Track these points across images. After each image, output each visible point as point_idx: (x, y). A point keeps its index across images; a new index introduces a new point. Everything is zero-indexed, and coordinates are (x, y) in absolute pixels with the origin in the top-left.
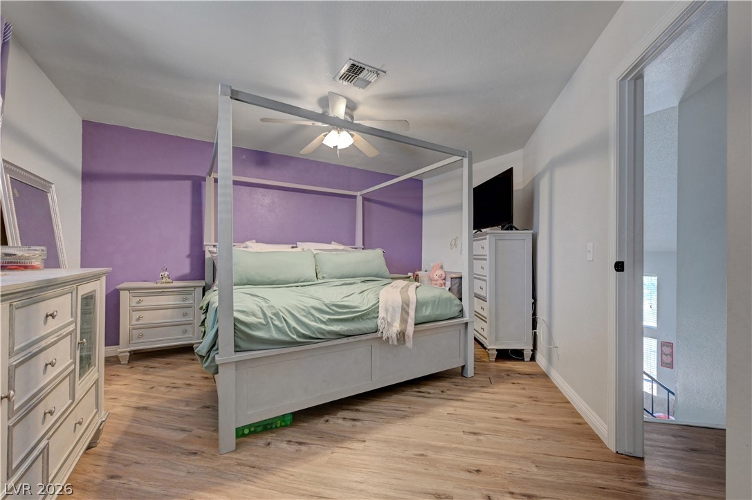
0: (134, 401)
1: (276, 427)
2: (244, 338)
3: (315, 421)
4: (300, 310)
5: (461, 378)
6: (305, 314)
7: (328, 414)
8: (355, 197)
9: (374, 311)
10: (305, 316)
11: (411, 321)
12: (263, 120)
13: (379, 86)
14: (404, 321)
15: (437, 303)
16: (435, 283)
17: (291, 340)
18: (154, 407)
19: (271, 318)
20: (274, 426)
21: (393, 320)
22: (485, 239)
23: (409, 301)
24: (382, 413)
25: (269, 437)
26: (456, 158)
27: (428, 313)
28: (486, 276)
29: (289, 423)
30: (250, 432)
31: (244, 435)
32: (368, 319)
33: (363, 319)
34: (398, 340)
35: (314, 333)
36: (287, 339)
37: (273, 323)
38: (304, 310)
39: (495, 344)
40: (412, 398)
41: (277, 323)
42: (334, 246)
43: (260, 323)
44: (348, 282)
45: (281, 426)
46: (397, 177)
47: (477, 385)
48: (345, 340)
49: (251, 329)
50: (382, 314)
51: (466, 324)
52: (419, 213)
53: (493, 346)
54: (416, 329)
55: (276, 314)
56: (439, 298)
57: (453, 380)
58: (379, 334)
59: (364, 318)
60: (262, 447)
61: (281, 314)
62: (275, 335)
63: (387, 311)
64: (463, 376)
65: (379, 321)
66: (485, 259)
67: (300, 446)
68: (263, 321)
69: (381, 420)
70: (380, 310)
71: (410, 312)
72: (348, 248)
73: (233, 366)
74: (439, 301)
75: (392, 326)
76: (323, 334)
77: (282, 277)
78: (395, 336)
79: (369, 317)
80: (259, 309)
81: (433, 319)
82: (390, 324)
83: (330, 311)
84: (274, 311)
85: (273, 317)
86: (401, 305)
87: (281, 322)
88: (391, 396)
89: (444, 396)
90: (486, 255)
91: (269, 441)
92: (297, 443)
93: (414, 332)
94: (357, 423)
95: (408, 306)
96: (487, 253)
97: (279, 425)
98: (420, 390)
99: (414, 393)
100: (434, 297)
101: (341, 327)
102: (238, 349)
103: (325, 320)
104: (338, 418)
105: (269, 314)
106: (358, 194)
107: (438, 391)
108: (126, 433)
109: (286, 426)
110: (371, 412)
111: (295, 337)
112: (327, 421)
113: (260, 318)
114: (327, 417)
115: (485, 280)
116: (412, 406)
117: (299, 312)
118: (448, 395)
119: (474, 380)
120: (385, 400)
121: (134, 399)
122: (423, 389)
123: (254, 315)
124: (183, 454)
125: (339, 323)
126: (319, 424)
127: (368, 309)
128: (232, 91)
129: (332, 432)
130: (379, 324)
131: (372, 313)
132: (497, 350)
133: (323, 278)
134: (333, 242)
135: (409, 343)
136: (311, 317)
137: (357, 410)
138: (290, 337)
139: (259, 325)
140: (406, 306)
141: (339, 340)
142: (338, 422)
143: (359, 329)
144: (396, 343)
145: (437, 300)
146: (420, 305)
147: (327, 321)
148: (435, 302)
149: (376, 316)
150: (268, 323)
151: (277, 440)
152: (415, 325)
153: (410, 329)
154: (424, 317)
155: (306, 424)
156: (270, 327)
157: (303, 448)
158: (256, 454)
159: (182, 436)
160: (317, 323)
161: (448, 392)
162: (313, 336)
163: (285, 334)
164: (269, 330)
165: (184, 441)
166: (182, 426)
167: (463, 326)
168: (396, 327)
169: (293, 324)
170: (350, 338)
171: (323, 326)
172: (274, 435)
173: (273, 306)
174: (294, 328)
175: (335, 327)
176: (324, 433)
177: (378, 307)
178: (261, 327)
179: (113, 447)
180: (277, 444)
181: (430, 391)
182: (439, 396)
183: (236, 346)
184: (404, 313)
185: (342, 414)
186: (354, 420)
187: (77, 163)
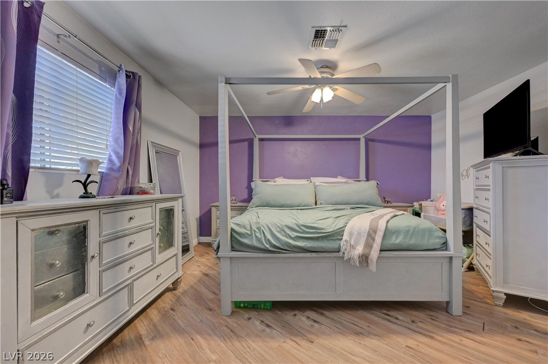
0: (205, 269)
1: (261, 308)
2: (236, 243)
3: (287, 313)
4: (277, 227)
5: (445, 313)
6: (279, 230)
7: (299, 310)
8: (359, 139)
9: (339, 234)
10: (279, 232)
11: (377, 246)
12: (269, 94)
13: (347, 41)
14: (369, 245)
15: (410, 232)
16: (442, 212)
17: (265, 248)
18: (211, 275)
19: (255, 231)
20: (259, 307)
21: (357, 243)
22: (489, 168)
23: (377, 228)
24: (341, 323)
25: (253, 314)
26: (440, 85)
27: (398, 241)
28: (489, 209)
29: (269, 308)
30: (244, 306)
31: (240, 307)
32: (333, 240)
33: (327, 240)
34: (360, 262)
35: (283, 245)
36: (262, 247)
37: (255, 235)
38: (279, 227)
39: (503, 287)
40: (376, 319)
41: (258, 235)
42: (340, 179)
43: (247, 233)
44: (339, 208)
45: (264, 308)
46: (389, 116)
47: (460, 327)
48: (309, 255)
49: (241, 237)
50: (345, 237)
51: (451, 258)
52: (429, 147)
53: (500, 288)
54: (381, 255)
55: (259, 229)
56: (415, 228)
57: (432, 313)
58: (341, 254)
59: (328, 238)
60: (245, 319)
61: (262, 228)
62: (255, 243)
63: (351, 234)
64: (447, 312)
65: (342, 243)
66: (489, 190)
67: (266, 328)
68: (249, 232)
69: (336, 330)
70: (345, 234)
71: (376, 238)
72: (351, 181)
73: (229, 261)
74: (414, 231)
75: (355, 248)
76: (289, 247)
77: (288, 202)
78: (356, 257)
79: (333, 238)
80: (249, 224)
81: (405, 248)
82: (353, 247)
83: (299, 230)
84: (258, 226)
85: (257, 230)
86: (367, 232)
87: (261, 235)
88: (357, 310)
89: (413, 326)
90: (489, 186)
91: (251, 316)
92: (266, 324)
93: (379, 257)
94: (316, 325)
95: (375, 232)
96: (491, 183)
97: (262, 307)
98: (389, 313)
99: (381, 314)
100: (408, 226)
101: (306, 243)
102: (233, 249)
103: (293, 237)
104: (304, 315)
105: (254, 228)
106: (361, 136)
107: (408, 320)
108: (192, 287)
109: (267, 310)
110: (333, 319)
111: (268, 246)
112: (295, 315)
113: (248, 230)
114: (296, 312)
115: (488, 213)
116: (372, 326)
117: (276, 229)
118: (418, 327)
119: (461, 321)
120: (351, 313)
121: (206, 268)
122: (392, 313)
123: (245, 228)
124: (206, 308)
125: (304, 240)
126: (289, 316)
127: (333, 231)
128: (226, 79)
129: (293, 325)
130: (342, 245)
131: (337, 235)
132: (505, 294)
133: (321, 204)
134: (338, 177)
135: (373, 267)
136: (283, 233)
137: (322, 314)
138: (265, 246)
139: (246, 235)
140: (372, 232)
141: (304, 254)
142: (302, 319)
143: (322, 248)
144: (358, 265)
145: (412, 230)
146: (387, 233)
147: (295, 237)
148: (408, 231)
149: (341, 238)
150: (252, 234)
151: (256, 318)
152: (380, 251)
153: (374, 254)
154: (393, 244)
155: (280, 313)
156: (253, 237)
157: (268, 330)
158: (239, 323)
159: (211, 296)
160: (287, 238)
161: (420, 324)
162: (282, 247)
163: (261, 243)
164: (252, 239)
165: (211, 300)
166: (216, 291)
167: (448, 260)
168: (360, 250)
169: (269, 237)
170: (313, 253)
171: (291, 241)
172: (256, 313)
173: (259, 223)
174: (268, 240)
175: (301, 243)
176: (288, 324)
177: (343, 231)
178: (247, 236)
179: (182, 293)
180: (255, 321)
181: (400, 318)
182: (407, 325)
183: (232, 247)
184: (370, 238)
185: (309, 313)
186: (315, 321)
187: (197, 139)
